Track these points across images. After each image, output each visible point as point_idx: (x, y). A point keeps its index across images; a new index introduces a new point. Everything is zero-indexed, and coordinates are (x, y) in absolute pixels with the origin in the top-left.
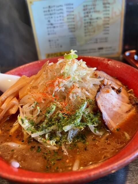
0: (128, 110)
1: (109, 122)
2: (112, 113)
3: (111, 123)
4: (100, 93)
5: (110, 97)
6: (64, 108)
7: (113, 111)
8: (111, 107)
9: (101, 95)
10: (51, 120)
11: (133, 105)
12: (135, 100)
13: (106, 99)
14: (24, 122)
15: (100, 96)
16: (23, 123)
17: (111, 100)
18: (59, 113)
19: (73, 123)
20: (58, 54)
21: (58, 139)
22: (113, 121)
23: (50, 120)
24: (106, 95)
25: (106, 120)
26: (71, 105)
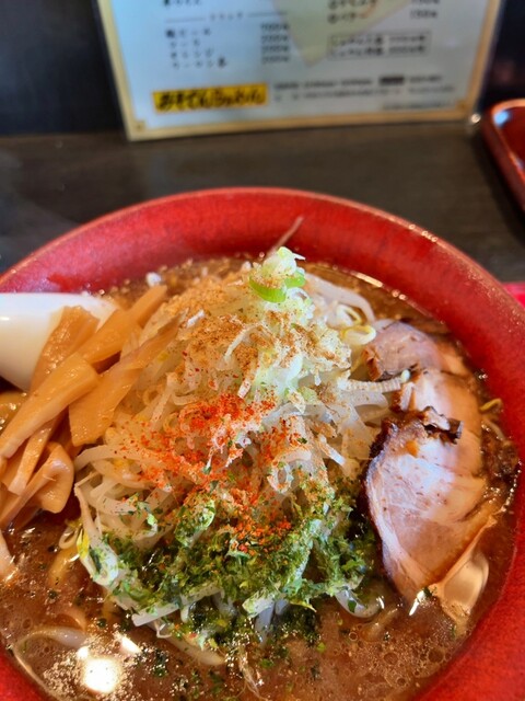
0: (472, 507)
1: (402, 567)
2: (415, 529)
3: (408, 570)
4: (380, 457)
5: (417, 468)
6: (247, 517)
7: (422, 520)
8: (414, 508)
9: (384, 466)
10: (199, 558)
11: (493, 482)
12: (505, 463)
13: (401, 478)
14: (103, 565)
15: (379, 469)
16: (98, 568)
17: (418, 479)
18: (228, 535)
19: (277, 585)
20: (209, 95)
21: (223, 624)
22: (416, 559)
23: (196, 555)
24: (404, 463)
25: (393, 562)
26: (271, 501)
